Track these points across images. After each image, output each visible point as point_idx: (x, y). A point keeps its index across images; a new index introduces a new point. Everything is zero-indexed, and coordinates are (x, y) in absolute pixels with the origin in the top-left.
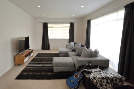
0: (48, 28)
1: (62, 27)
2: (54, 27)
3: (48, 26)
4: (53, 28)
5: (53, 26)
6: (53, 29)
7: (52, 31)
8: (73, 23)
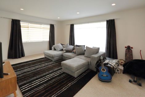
0: (21, 28)
1: (41, 28)
2: (30, 27)
3: (21, 24)
4: (28, 28)
5: (28, 26)
6: (28, 30)
7: (28, 32)
8: (53, 25)
